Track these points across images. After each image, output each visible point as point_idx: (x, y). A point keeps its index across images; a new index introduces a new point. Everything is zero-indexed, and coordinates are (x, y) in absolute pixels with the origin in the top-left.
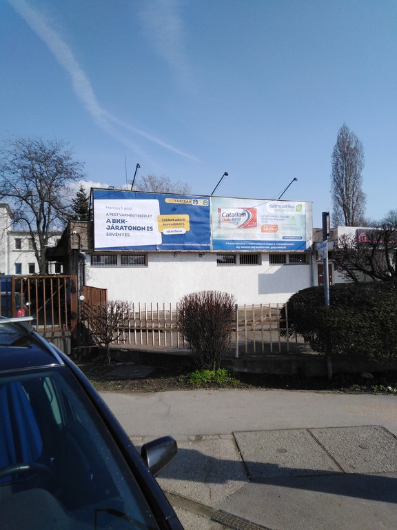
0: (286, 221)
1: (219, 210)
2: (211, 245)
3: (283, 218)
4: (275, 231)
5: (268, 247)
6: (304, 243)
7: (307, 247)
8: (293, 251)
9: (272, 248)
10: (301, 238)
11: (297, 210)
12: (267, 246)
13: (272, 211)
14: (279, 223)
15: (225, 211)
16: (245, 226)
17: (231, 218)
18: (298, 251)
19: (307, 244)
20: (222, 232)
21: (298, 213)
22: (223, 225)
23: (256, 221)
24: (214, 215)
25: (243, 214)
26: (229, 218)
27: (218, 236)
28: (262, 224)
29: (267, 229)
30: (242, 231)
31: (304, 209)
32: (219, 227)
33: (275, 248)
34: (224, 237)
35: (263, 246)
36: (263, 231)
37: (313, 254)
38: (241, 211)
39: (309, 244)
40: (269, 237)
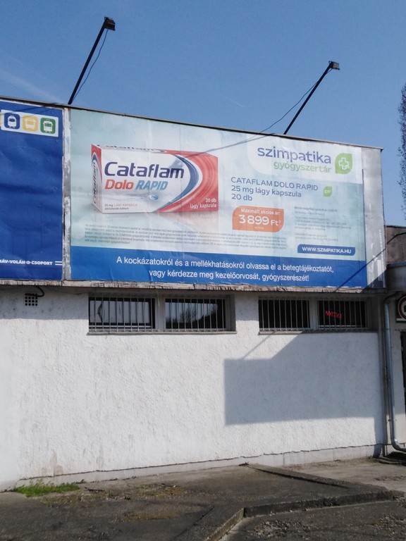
0: (307, 201)
1: (96, 153)
2: (66, 264)
3: (298, 189)
4: (275, 229)
5: (255, 277)
6: (362, 267)
7: (371, 279)
8: (330, 288)
9: (265, 278)
10: (353, 251)
11: (338, 170)
12: (252, 271)
13: (265, 168)
14: (287, 205)
15: (115, 157)
16: (180, 207)
17: (135, 180)
18: (345, 289)
19: (370, 269)
20: (104, 223)
21: (342, 178)
22: (108, 199)
23: (215, 194)
24: (77, 166)
25: (173, 171)
26: (129, 178)
27: (91, 236)
28: (235, 204)
29: (251, 221)
30: (170, 224)
31: (357, 167)
32: (94, 208)
33: (275, 278)
34: (113, 239)
35: (238, 271)
36: (237, 225)
37: (385, 301)
38: (168, 161)
39: (377, 269)
40: (256, 244)
